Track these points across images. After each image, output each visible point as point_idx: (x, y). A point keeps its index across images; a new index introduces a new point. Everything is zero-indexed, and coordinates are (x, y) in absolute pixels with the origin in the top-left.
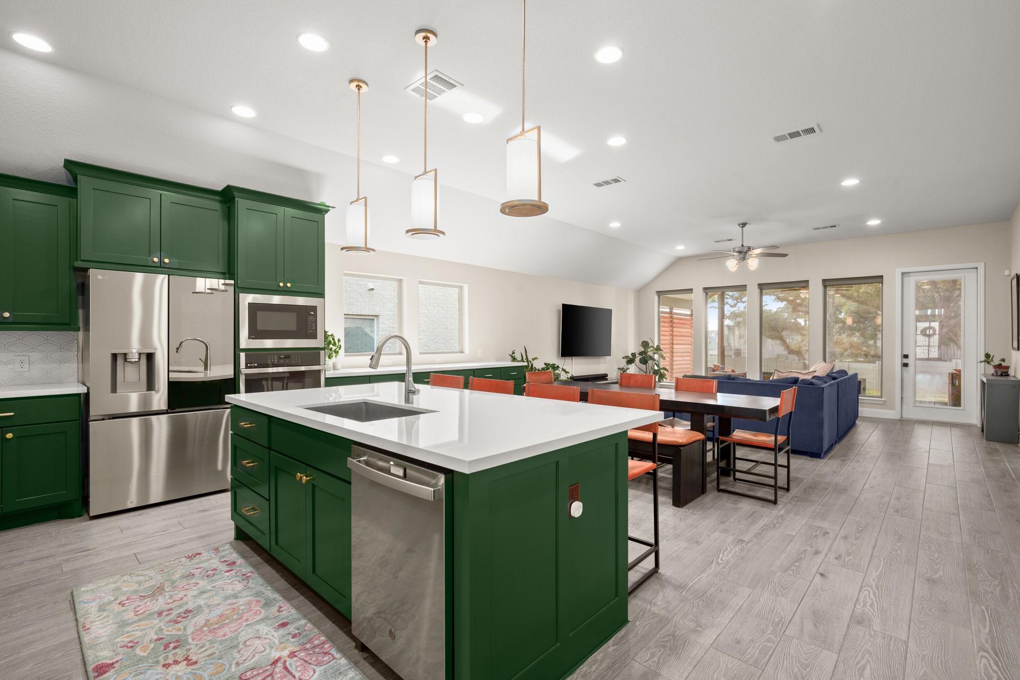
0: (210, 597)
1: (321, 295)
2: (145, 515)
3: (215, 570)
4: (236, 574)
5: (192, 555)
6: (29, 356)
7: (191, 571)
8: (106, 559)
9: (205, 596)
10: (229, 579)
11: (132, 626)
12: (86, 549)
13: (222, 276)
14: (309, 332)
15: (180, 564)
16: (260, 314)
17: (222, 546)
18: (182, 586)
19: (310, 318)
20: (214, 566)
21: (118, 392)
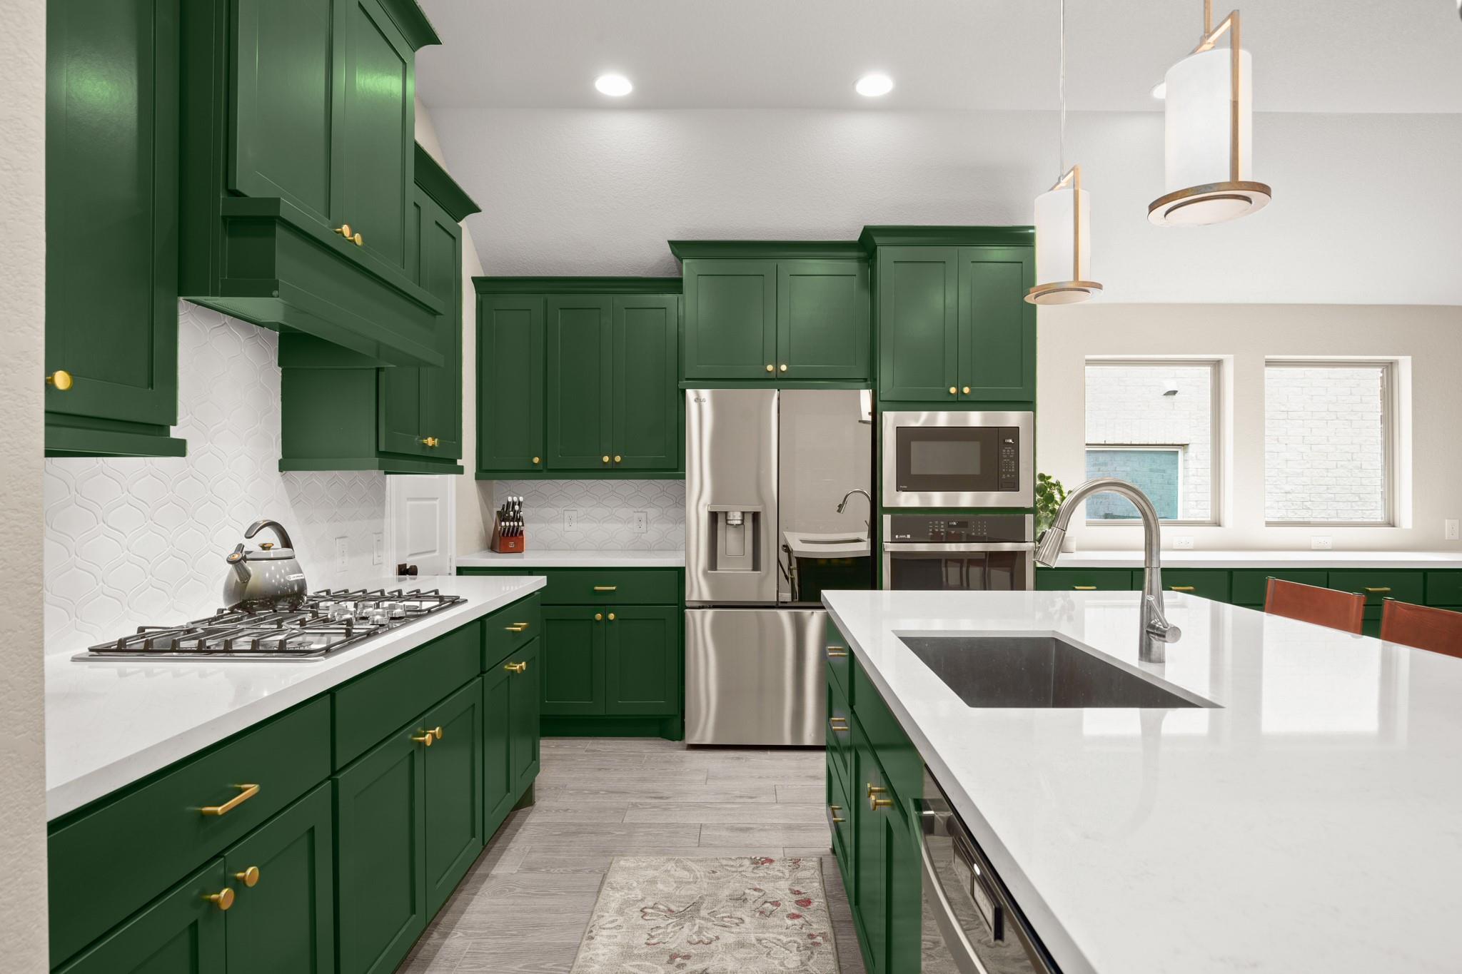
0: (745, 959)
1: (1028, 403)
2: (744, 761)
3: (776, 904)
4: (801, 928)
5: (761, 858)
6: (646, 512)
7: (747, 891)
8: (671, 820)
9: (741, 953)
10: (786, 936)
11: (634, 963)
12: (661, 795)
13: (863, 384)
14: (1004, 476)
15: (740, 869)
16: (915, 446)
17: (806, 858)
18: (722, 915)
19: (1006, 451)
20: (779, 895)
21: (718, 568)
